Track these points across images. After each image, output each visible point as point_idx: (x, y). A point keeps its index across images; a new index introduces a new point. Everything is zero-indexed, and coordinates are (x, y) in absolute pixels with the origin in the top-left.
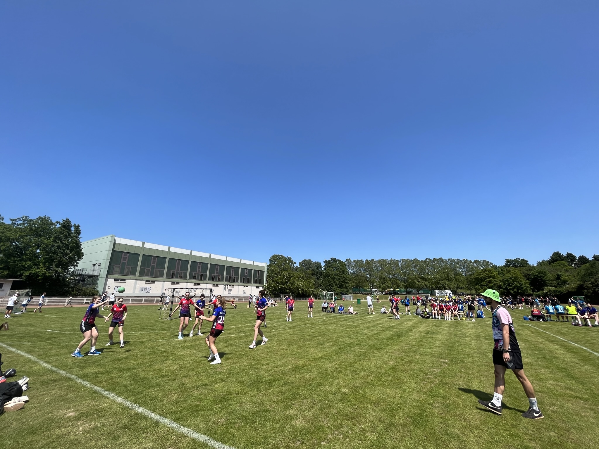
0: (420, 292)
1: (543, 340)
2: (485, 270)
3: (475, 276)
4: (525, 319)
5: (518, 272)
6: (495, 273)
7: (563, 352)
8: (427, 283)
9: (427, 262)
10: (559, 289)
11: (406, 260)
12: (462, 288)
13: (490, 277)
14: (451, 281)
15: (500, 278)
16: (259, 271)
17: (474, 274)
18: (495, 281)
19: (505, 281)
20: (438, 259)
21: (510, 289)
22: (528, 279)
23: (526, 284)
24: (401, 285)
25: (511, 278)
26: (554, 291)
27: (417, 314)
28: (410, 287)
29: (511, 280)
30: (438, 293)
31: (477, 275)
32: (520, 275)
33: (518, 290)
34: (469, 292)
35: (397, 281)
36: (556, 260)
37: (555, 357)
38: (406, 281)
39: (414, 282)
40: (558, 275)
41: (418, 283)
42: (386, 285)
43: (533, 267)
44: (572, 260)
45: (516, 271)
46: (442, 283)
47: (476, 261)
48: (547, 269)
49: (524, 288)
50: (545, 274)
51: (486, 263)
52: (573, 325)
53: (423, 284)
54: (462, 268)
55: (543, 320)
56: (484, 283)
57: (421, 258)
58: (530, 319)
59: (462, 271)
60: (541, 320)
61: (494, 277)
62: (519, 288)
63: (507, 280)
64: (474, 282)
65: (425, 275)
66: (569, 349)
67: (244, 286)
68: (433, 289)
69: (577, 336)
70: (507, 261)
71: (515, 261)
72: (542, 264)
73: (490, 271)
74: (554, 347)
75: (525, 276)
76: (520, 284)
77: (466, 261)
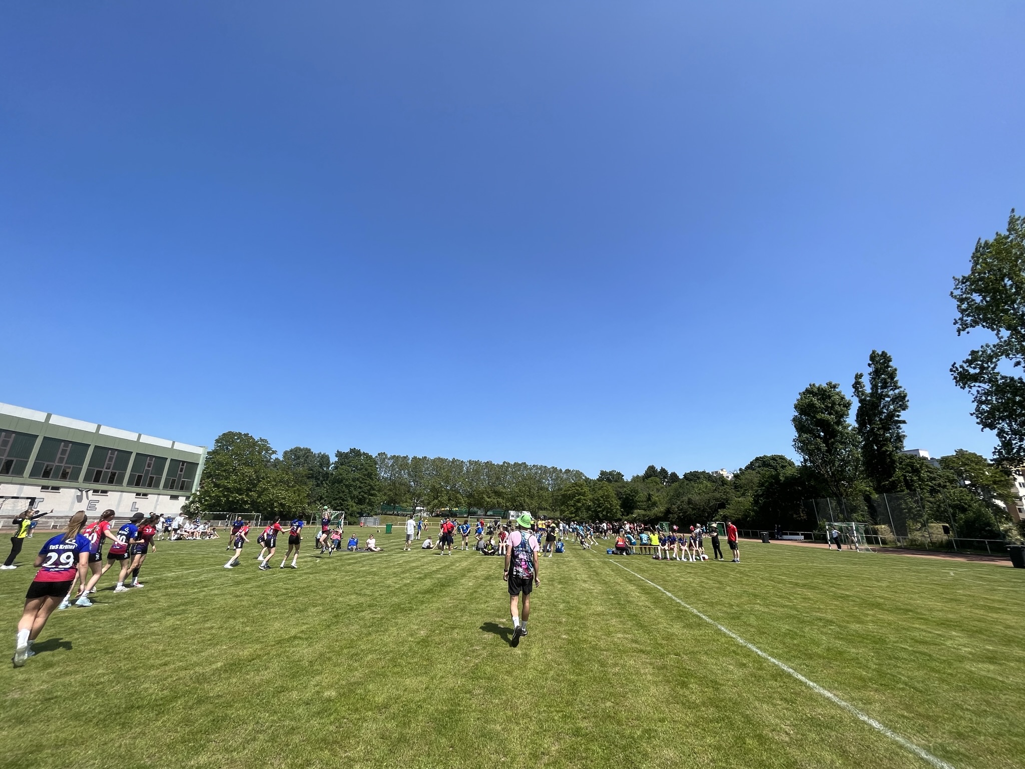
0: (489, 513)
1: (621, 580)
2: (576, 484)
3: (562, 492)
4: (608, 552)
5: (610, 489)
6: (586, 489)
7: (638, 595)
8: (501, 500)
9: (505, 467)
10: (648, 513)
11: (476, 462)
12: (545, 509)
13: (579, 494)
14: (531, 497)
15: (590, 496)
16: (184, 462)
17: (561, 490)
18: (584, 500)
19: (596, 500)
20: (521, 465)
21: (599, 511)
22: (620, 499)
23: (616, 503)
24: (463, 502)
25: (602, 497)
26: (643, 515)
27: (478, 549)
28: (475, 505)
29: (602, 499)
30: (513, 516)
31: (565, 491)
32: (613, 494)
33: (607, 512)
34: (552, 515)
35: (458, 495)
36: (650, 476)
37: (629, 602)
38: (470, 496)
39: (483, 498)
40: (649, 495)
41: (488, 500)
42: (439, 501)
43: (627, 482)
44: (665, 477)
45: (609, 487)
46: (521, 500)
47: (568, 471)
48: (640, 486)
49: (614, 511)
50: (637, 492)
51: (578, 474)
52: (653, 558)
53: (495, 501)
54: (548, 480)
55: (627, 554)
56: (572, 503)
57: (498, 461)
58: (613, 552)
59: (549, 484)
60: (624, 554)
61: (584, 494)
62: (609, 510)
63: (598, 500)
64: (561, 500)
65: (500, 488)
66: (645, 590)
67: (138, 494)
68: (508, 509)
69: (655, 572)
70: (603, 473)
71: (611, 473)
72: (636, 479)
73: (581, 486)
74: (631, 588)
75: (618, 495)
76: (610, 504)
77: (555, 469)
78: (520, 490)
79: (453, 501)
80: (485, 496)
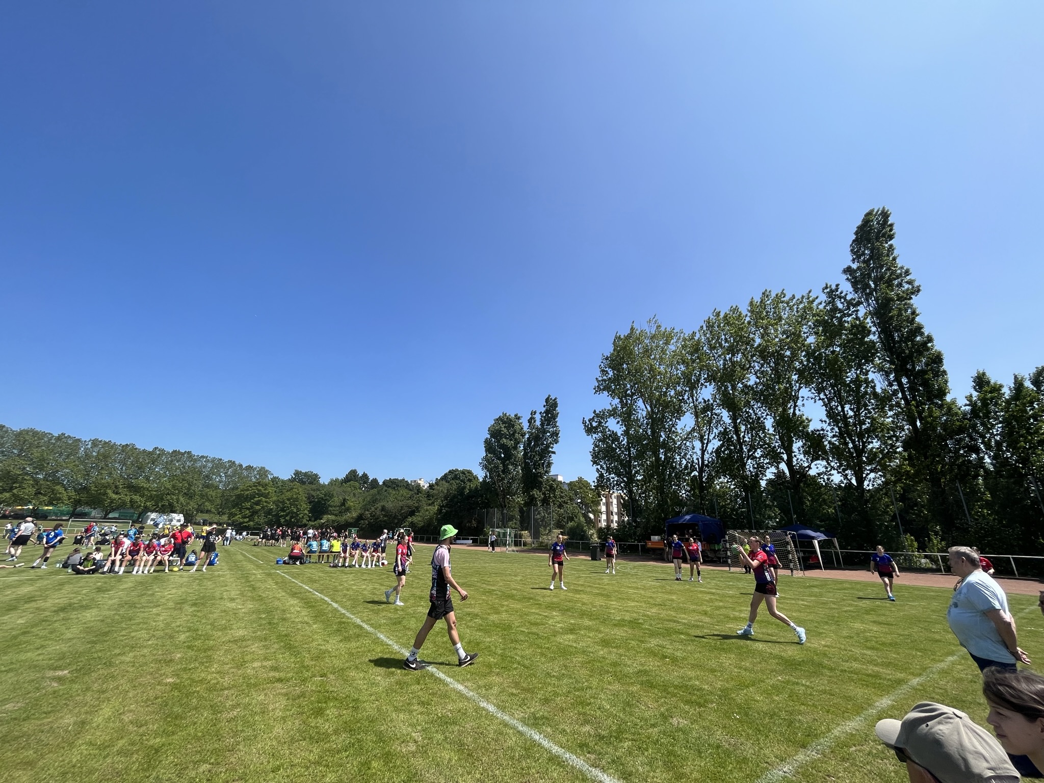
0: (111, 516)
2: (259, 483)
3: (238, 492)
5: (301, 493)
6: (270, 490)
8: (137, 498)
9: (154, 456)
10: (339, 518)
11: (105, 443)
12: (208, 511)
13: (262, 495)
14: (190, 496)
15: (275, 498)
17: (237, 488)
18: (266, 502)
19: (281, 502)
20: (183, 454)
21: (282, 516)
25: (288, 500)
28: (88, 504)
29: (288, 502)
30: (152, 520)
31: (242, 491)
32: (303, 497)
33: (292, 517)
34: (216, 518)
36: (349, 481)
38: (82, 489)
39: (105, 494)
40: (344, 500)
41: (114, 496)
43: (324, 486)
48: (337, 490)
49: (301, 516)
50: (332, 496)
51: (263, 472)
53: (128, 499)
54: (220, 476)
55: (301, 563)
56: (248, 505)
59: (220, 482)
60: (298, 563)
61: (266, 496)
63: (283, 502)
64: (233, 501)
65: (141, 481)
68: (147, 510)
71: (306, 474)
72: (333, 483)
73: (265, 486)
78: (174, 486)
79: (45, 495)
80: (109, 491)
